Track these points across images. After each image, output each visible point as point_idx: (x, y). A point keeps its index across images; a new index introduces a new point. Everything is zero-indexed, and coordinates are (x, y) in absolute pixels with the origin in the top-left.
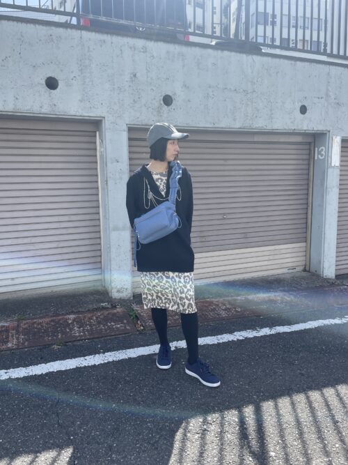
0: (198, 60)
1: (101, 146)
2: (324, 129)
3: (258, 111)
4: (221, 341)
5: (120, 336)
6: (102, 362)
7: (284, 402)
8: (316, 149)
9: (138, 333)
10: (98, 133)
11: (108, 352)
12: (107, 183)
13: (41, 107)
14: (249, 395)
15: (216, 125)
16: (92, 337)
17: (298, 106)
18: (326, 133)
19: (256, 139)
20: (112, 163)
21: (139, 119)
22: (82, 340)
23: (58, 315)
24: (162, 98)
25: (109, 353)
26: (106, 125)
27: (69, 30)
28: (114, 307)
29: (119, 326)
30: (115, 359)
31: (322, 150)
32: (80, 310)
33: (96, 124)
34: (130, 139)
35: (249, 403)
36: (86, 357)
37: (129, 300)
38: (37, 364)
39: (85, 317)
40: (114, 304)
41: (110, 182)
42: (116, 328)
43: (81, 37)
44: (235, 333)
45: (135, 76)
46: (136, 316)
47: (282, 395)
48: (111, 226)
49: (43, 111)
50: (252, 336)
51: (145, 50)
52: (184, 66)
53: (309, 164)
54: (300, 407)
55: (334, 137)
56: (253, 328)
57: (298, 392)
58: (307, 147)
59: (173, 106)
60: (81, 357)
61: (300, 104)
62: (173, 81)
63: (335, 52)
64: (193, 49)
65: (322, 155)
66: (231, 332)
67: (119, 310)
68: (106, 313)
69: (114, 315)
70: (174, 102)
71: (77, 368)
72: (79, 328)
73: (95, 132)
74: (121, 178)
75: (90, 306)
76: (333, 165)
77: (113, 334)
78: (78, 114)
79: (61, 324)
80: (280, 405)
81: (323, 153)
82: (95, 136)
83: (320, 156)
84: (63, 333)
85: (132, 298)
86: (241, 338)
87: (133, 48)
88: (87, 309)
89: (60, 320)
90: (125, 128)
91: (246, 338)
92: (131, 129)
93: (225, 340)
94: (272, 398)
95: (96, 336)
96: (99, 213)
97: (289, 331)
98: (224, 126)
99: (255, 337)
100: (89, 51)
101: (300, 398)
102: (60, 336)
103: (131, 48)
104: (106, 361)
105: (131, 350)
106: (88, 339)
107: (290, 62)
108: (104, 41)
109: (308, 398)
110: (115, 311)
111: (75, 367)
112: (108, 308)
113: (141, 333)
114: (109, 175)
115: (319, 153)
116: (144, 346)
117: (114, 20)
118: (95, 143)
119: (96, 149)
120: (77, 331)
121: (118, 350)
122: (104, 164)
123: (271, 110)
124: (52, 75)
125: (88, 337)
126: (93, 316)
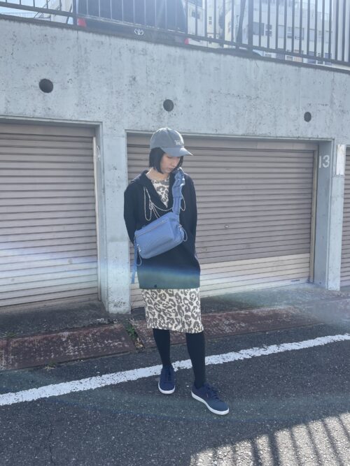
0: (200, 64)
1: (98, 154)
2: (329, 137)
3: (262, 117)
4: (227, 361)
5: (118, 355)
6: (99, 386)
7: (300, 431)
8: (320, 157)
9: (137, 352)
10: (94, 139)
11: (105, 374)
12: (104, 192)
13: (34, 111)
14: (262, 424)
15: (219, 132)
16: (87, 356)
17: (302, 113)
18: (331, 142)
19: (260, 146)
20: (110, 170)
21: (139, 125)
22: (77, 360)
23: (51, 332)
24: (162, 103)
25: (107, 376)
26: (104, 130)
27: (65, 30)
28: (111, 323)
29: (116, 344)
30: (113, 382)
31: (326, 158)
32: (75, 326)
33: (93, 129)
34: (129, 146)
35: (262, 433)
36: (82, 381)
37: (126, 314)
38: (28, 389)
39: (80, 334)
40: (111, 319)
41: (108, 191)
42: (114, 346)
43: (78, 38)
44: (241, 351)
45: (134, 79)
46: (135, 333)
47: (297, 423)
48: (109, 237)
49: (37, 114)
50: (260, 355)
51: (145, 53)
52: (185, 70)
53: (313, 173)
54: (318, 437)
55: (339, 145)
56: (260, 345)
57: (314, 419)
58: (311, 155)
59: (174, 111)
60: (75, 380)
61: (304, 112)
62: (174, 86)
63: (339, 58)
64: (195, 52)
65: (326, 164)
66: (237, 350)
67: (116, 326)
68: (103, 329)
69: (112, 331)
70: (175, 107)
71: (72, 393)
72: (74, 346)
73: (92, 138)
74: (119, 187)
75: (86, 323)
76: (338, 174)
77: (110, 353)
78: (74, 119)
79: (55, 342)
80: (296, 435)
81: (327, 161)
82: (92, 142)
83: (324, 165)
84: (57, 352)
85: (130, 313)
86: (248, 357)
87: (132, 50)
88: (82, 325)
89: (53, 338)
90: (124, 133)
91: (253, 357)
92: (130, 135)
93: (231, 359)
94: (287, 427)
95: (92, 355)
96: (95, 223)
97: (298, 348)
98: (227, 133)
99: (262, 355)
100: (86, 53)
101: (317, 426)
102: (52, 356)
103: (130, 50)
104: (103, 385)
105: (131, 371)
106: (83, 359)
107: (294, 68)
108: (102, 43)
109: (325, 425)
110: (112, 327)
111: (69, 392)
112: (105, 324)
113: (140, 351)
114: (107, 183)
115: (323, 161)
116: (144, 367)
117: (113, 21)
118: (92, 149)
119: (92, 156)
120: (71, 350)
121: (116, 372)
122: (101, 172)
123: (275, 117)
124: (47, 77)
125: (84, 357)
126: (88, 333)
